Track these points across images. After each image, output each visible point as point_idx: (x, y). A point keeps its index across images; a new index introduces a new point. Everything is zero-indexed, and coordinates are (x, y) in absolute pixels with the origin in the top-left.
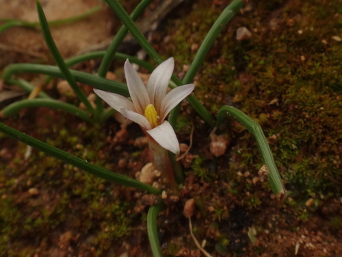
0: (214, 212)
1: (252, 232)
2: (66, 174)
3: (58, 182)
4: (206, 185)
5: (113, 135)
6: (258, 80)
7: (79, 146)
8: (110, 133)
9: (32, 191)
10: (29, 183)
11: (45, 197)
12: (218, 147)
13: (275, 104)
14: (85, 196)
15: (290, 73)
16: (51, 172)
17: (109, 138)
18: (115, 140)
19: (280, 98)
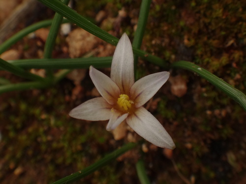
0: (192, 149)
1: (231, 157)
2: (43, 147)
3: (39, 157)
4: (175, 123)
5: (70, 93)
6: (207, 21)
7: (44, 116)
8: (66, 92)
9: (18, 171)
10: (12, 166)
11: (32, 173)
12: (180, 90)
13: (232, 45)
14: (68, 161)
15: (240, 10)
16: (30, 152)
17: (67, 98)
18: (74, 98)
19: (236, 37)
